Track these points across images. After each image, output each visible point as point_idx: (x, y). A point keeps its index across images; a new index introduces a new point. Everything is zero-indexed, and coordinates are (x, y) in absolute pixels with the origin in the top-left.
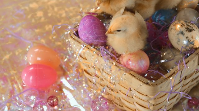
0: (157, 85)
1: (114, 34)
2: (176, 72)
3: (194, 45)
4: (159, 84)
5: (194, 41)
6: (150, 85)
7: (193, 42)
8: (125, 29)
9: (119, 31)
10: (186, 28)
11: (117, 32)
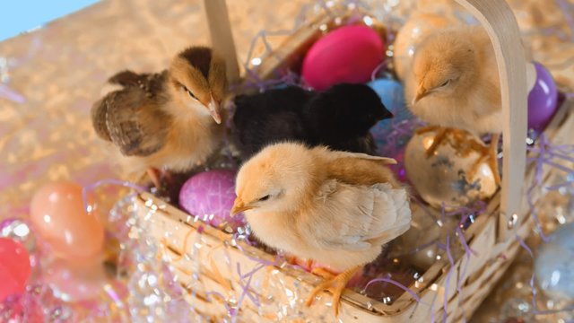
0: (399, 311)
1: (254, 209)
2: (444, 271)
3: (482, 190)
4: (406, 308)
5: (479, 180)
6: (381, 314)
7: (478, 184)
8: (279, 191)
9: (265, 198)
10: (453, 146)
11: (260, 203)
